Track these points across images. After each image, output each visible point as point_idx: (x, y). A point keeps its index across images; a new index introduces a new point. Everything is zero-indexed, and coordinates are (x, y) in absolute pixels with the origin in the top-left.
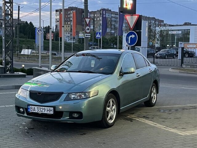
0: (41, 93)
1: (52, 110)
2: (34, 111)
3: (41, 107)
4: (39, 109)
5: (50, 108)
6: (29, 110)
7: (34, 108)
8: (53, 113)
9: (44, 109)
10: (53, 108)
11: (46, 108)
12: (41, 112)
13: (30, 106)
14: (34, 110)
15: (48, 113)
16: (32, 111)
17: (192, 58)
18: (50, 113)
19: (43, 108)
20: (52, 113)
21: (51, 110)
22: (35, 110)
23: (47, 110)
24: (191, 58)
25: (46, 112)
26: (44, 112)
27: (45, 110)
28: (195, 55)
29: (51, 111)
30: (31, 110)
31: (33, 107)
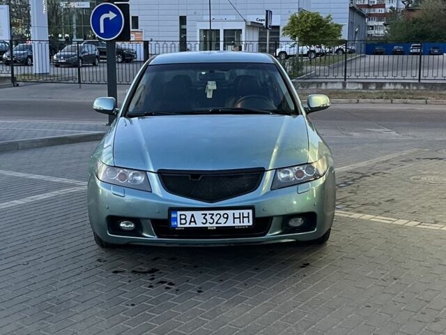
0: (199, 175)
1: (248, 217)
2: (193, 225)
3: (215, 212)
4: (208, 217)
5: (241, 211)
6: (173, 224)
7: (193, 216)
8: (251, 224)
9: (226, 216)
10: (250, 211)
11: (230, 213)
12: (215, 225)
13: (179, 213)
14: (191, 221)
15: (237, 223)
16: (187, 225)
17: (131, 65)
18: (242, 224)
19: (222, 212)
20: (248, 223)
21: (246, 215)
22: (195, 221)
23: (234, 218)
24: (127, 65)
25: (230, 223)
26: (223, 223)
27: (227, 218)
28: (136, 58)
29: (246, 220)
30: (183, 222)
31: (189, 214)
